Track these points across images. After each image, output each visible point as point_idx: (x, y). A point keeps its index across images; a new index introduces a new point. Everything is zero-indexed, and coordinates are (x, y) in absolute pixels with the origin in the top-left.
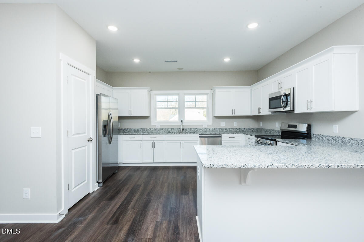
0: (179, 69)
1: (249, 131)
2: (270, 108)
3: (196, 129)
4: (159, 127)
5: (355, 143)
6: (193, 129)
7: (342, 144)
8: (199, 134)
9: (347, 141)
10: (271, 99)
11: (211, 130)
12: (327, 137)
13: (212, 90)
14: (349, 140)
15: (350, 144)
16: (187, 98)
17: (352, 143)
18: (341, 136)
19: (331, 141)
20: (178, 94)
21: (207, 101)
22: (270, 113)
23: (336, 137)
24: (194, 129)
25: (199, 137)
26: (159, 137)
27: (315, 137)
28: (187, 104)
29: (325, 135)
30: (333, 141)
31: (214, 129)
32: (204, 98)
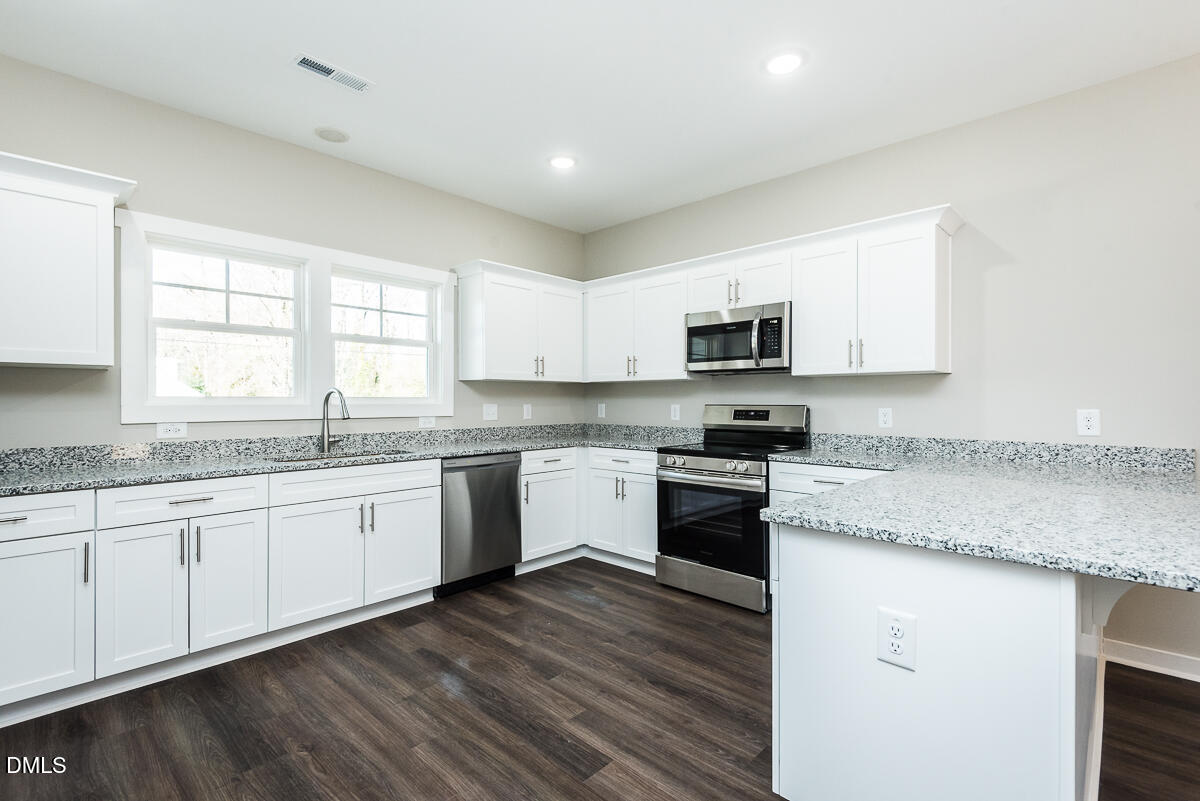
0: (324, 134)
1: (565, 436)
2: (690, 359)
3: (394, 437)
4: (182, 434)
5: (946, 451)
6: (377, 438)
7: (910, 454)
8: (442, 459)
9: (923, 448)
10: (693, 333)
11: (452, 437)
12: (863, 441)
13: (453, 271)
14: (929, 445)
15: (931, 455)
16: (343, 289)
17: (938, 451)
18: (907, 435)
19: (874, 449)
20: (298, 264)
21: (431, 316)
22: (685, 376)
23: (890, 438)
24: (382, 434)
25: (444, 470)
26: (228, 493)
27: (824, 442)
28: (341, 321)
29: (858, 434)
30: (881, 449)
31: (463, 432)
32: (417, 300)
